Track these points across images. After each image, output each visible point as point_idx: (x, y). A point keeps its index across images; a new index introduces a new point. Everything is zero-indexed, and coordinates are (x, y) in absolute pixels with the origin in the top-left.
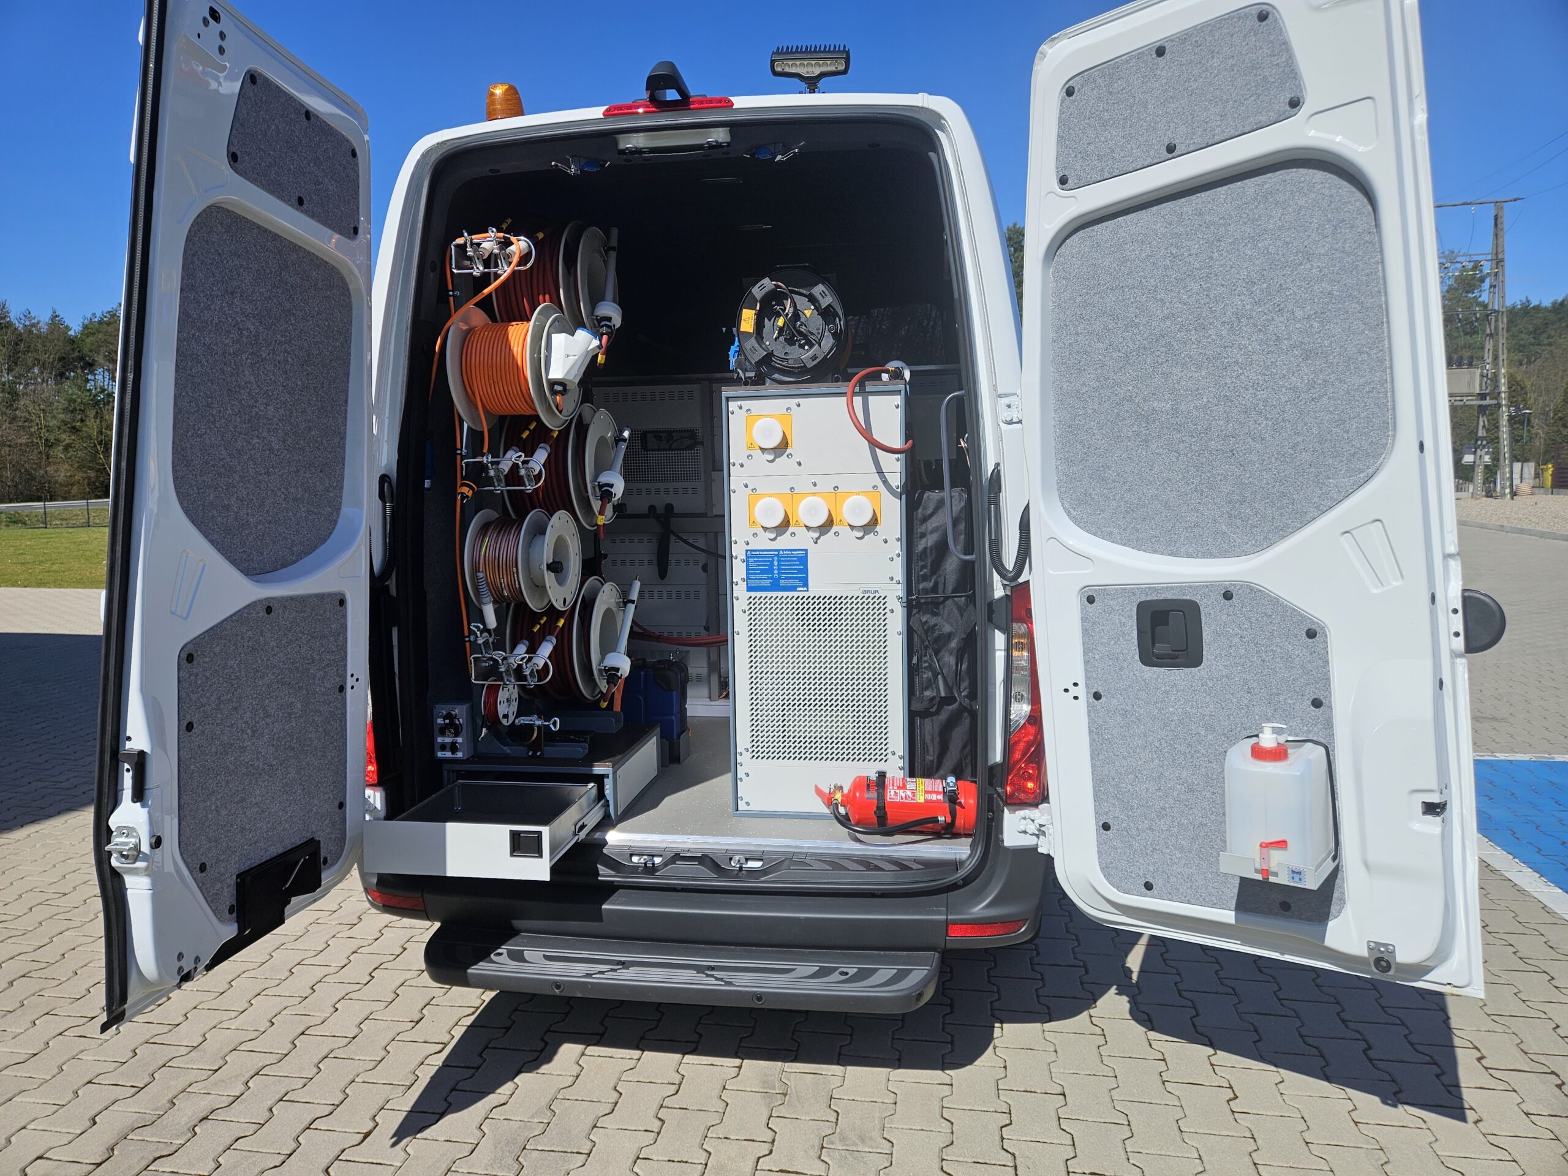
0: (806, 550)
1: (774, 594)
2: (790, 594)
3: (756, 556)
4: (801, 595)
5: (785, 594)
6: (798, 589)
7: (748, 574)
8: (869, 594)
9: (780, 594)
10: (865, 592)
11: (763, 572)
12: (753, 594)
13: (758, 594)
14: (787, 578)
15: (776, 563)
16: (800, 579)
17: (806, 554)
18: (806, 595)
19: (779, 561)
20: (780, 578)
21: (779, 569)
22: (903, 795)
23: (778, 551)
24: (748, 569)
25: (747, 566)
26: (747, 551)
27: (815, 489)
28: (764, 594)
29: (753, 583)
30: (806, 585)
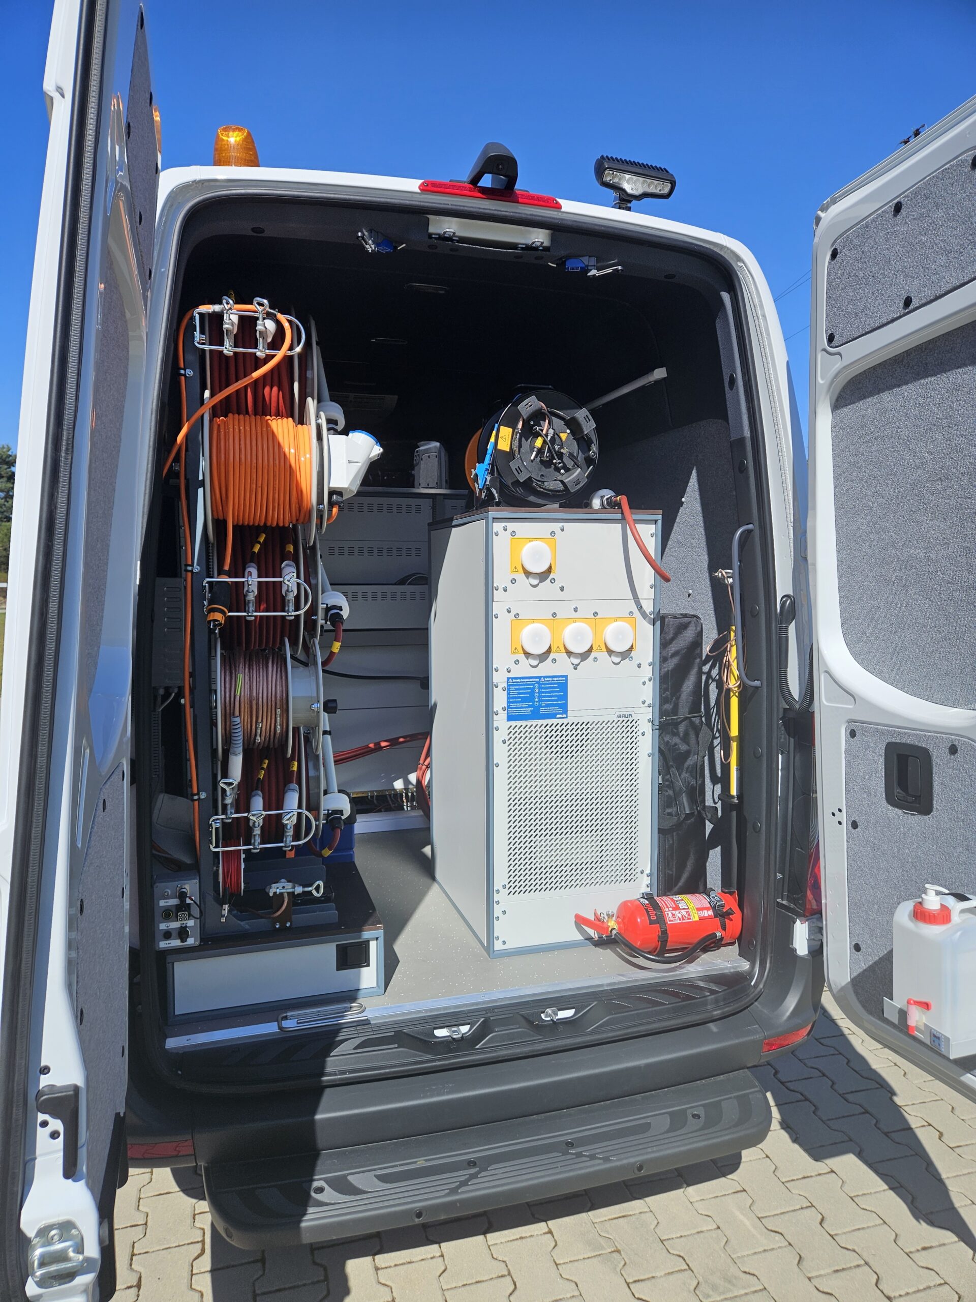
0: (566, 676)
1: (534, 723)
2: (550, 722)
3: (517, 684)
4: (560, 721)
5: (545, 722)
6: (558, 716)
7: (508, 702)
8: (623, 719)
9: (540, 722)
10: (620, 716)
11: (524, 700)
12: (513, 723)
13: (519, 723)
14: (547, 706)
15: (537, 690)
16: (559, 705)
17: (566, 680)
18: (565, 721)
19: (539, 688)
20: (540, 706)
21: (539, 697)
22: (680, 916)
23: (539, 677)
24: (508, 698)
25: (508, 694)
26: (508, 679)
27: (575, 615)
28: (524, 723)
29: (514, 712)
30: (565, 711)
